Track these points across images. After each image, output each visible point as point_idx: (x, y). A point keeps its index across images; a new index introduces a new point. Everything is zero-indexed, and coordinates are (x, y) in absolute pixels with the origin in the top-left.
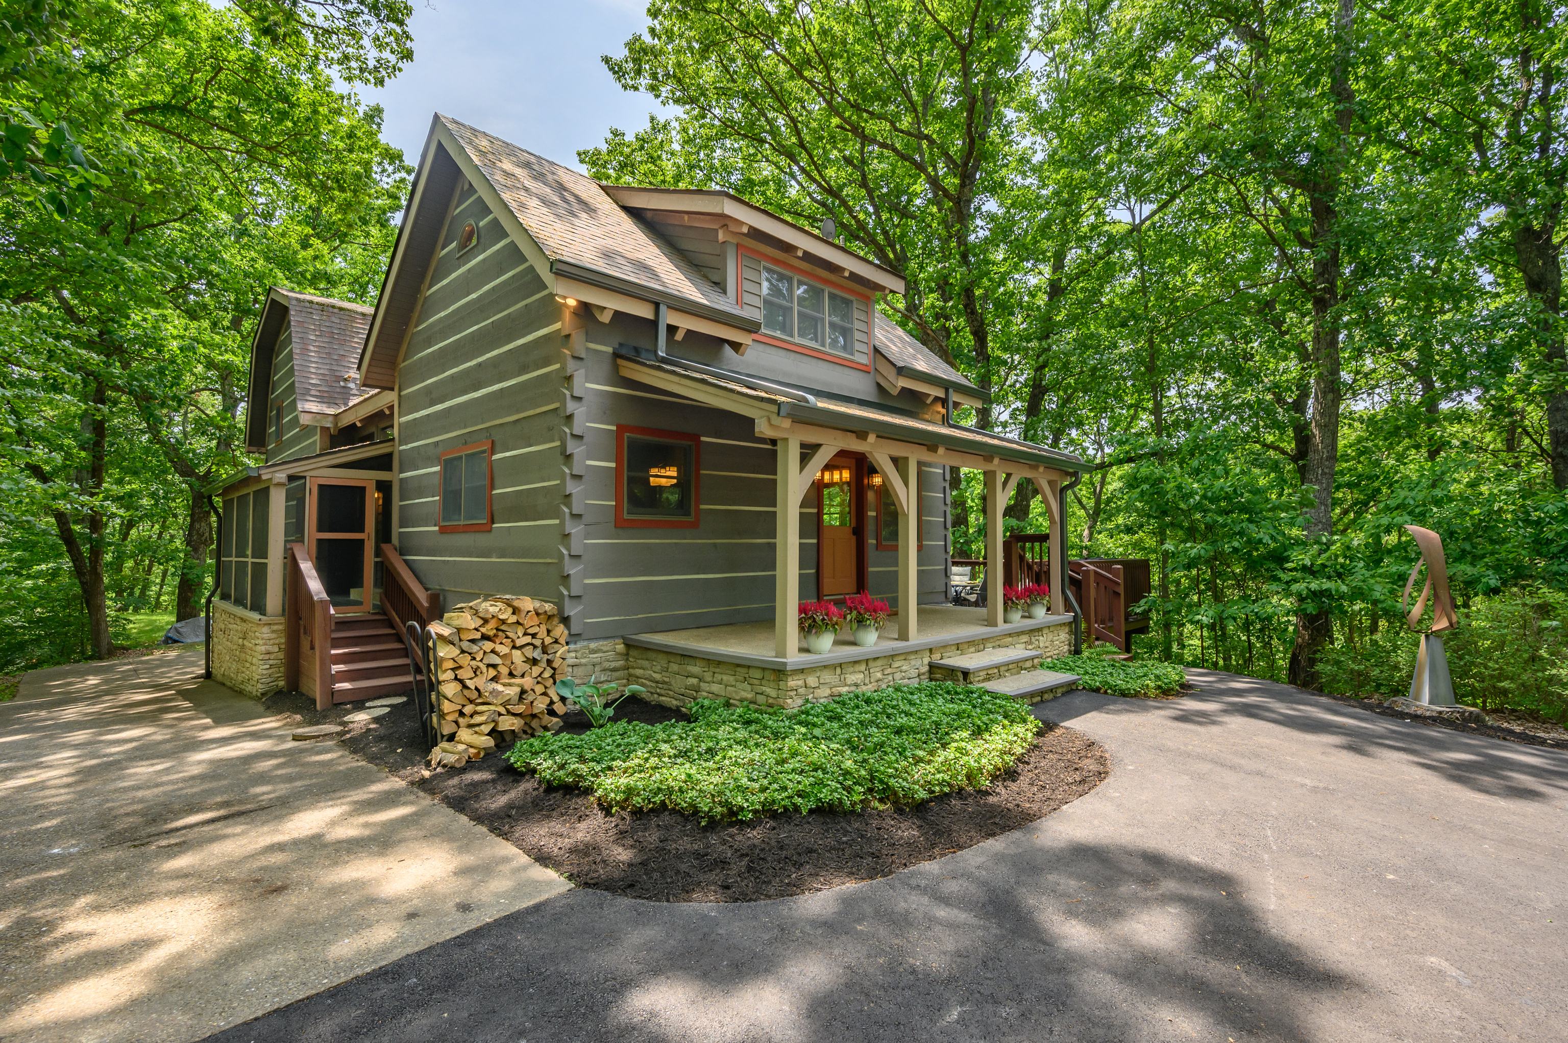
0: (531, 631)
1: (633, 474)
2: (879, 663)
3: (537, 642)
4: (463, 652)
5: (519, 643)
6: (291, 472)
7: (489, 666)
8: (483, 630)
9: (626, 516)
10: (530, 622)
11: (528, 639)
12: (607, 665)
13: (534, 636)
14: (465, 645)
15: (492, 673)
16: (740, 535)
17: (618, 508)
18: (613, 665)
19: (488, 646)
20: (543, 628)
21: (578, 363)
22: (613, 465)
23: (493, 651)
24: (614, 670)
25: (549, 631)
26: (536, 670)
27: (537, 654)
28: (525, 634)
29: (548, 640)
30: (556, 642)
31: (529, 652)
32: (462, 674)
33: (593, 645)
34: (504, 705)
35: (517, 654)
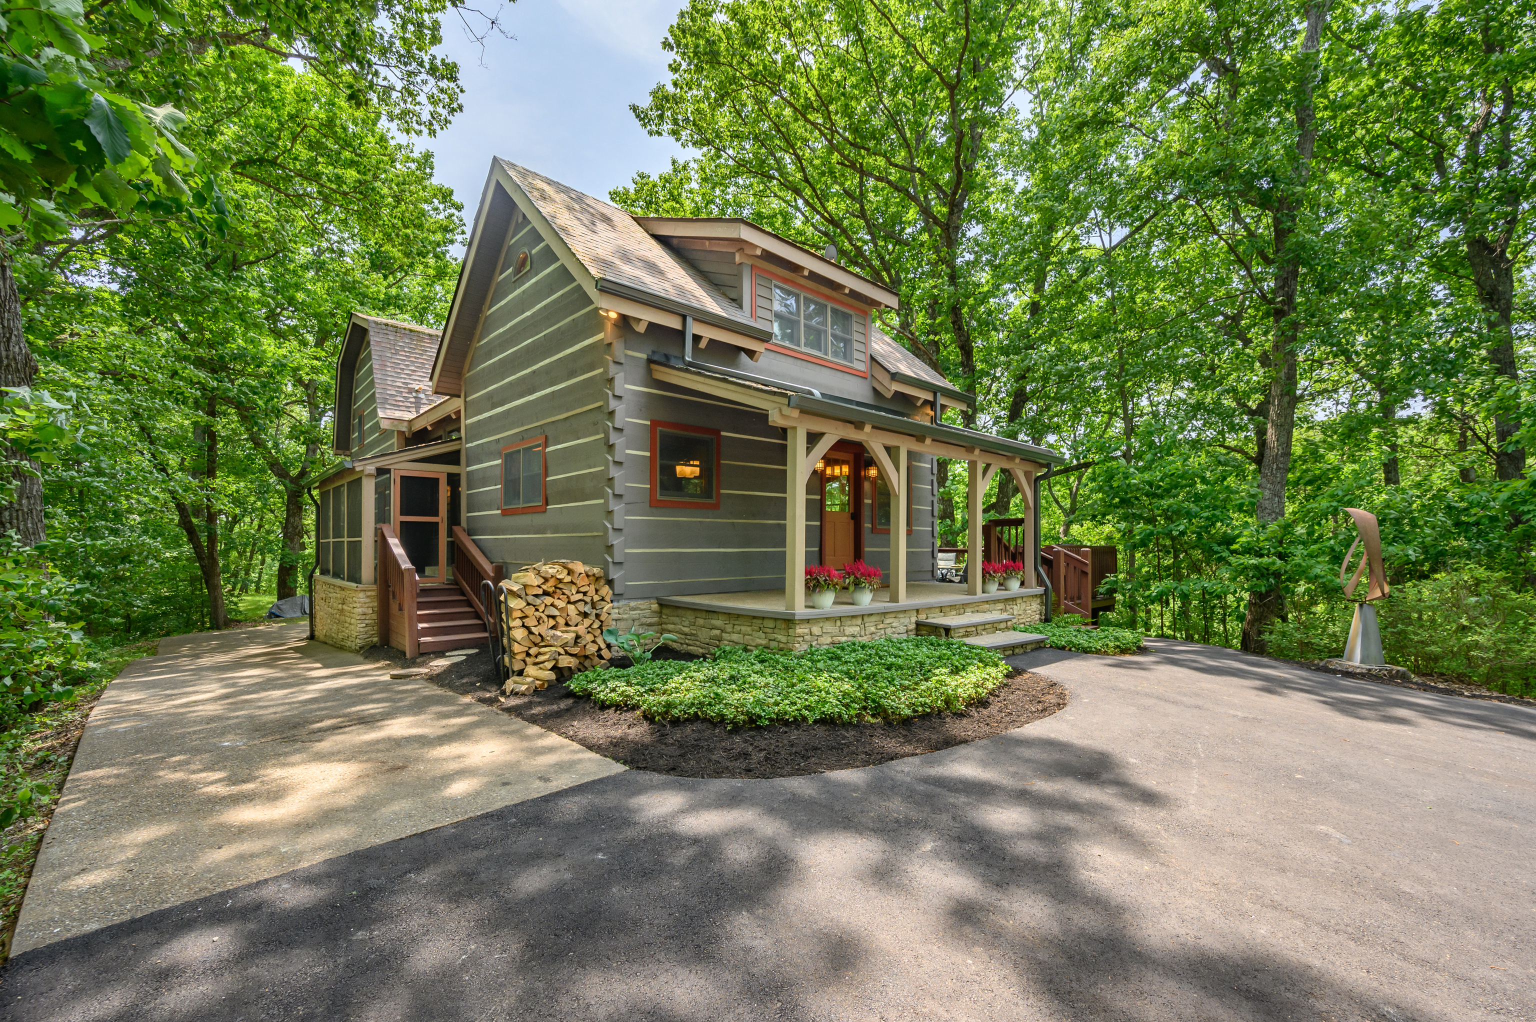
0: (583, 589)
1: (665, 462)
2: (873, 619)
3: (588, 599)
4: (528, 604)
5: (573, 599)
6: (379, 465)
7: (549, 616)
8: (544, 587)
9: (659, 497)
10: (582, 582)
11: (580, 596)
12: (644, 620)
13: (585, 594)
14: (530, 599)
15: (552, 622)
16: (754, 516)
17: (652, 490)
18: (649, 621)
19: (548, 600)
20: (592, 587)
21: (619, 367)
22: (648, 454)
23: (552, 605)
24: (650, 625)
25: (597, 591)
26: (587, 622)
27: (587, 609)
28: (578, 592)
29: (596, 598)
30: (603, 599)
31: (581, 607)
32: (528, 622)
33: (633, 604)
34: (563, 646)
35: (571, 607)
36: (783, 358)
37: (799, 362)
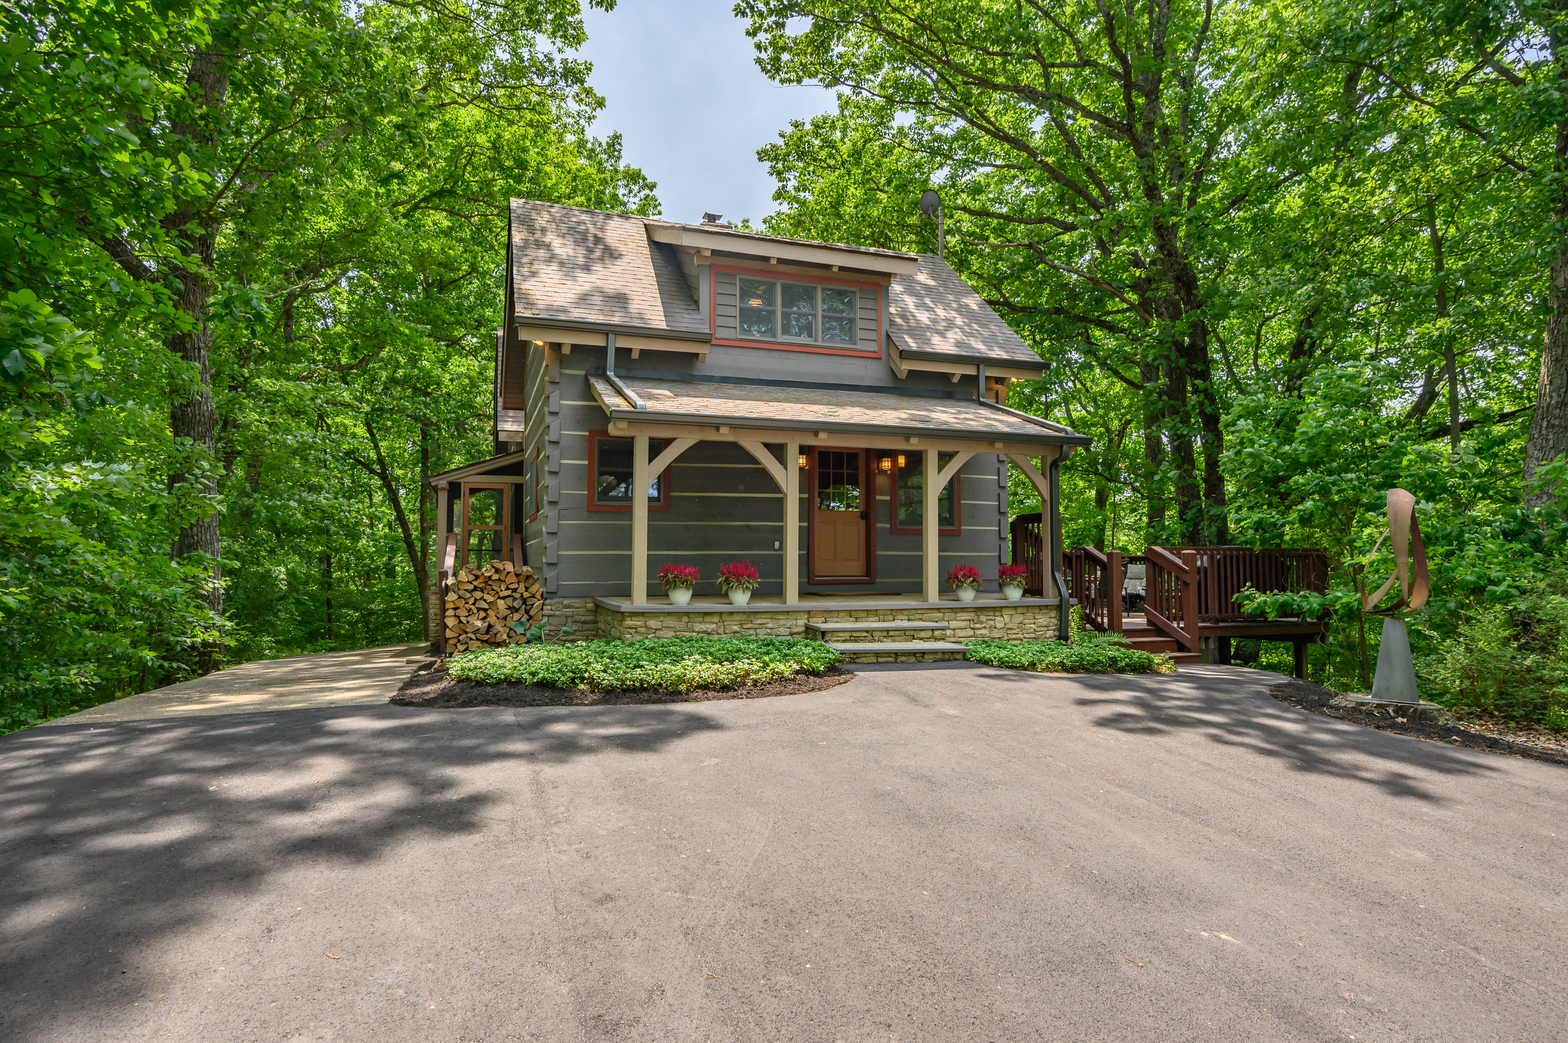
0: (511, 586)
1: (603, 469)
3: (517, 595)
4: (460, 597)
5: (502, 594)
7: (479, 609)
8: (475, 583)
9: (597, 503)
10: (512, 579)
11: (509, 592)
12: (577, 618)
13: (515, 590)
14: (461, 593)
15: (482, 614)
16: (714, 518)
17: (590, 496)
18: (583, 618)
19: (478, 594)
20: (522, 585)
21: (555, 386)
22: (586, 462)
23: (482, 598)
24: (584, 622)
25: (527, 589)
26: (516, 616)
27: (516, 604)
28: (507, 589)
29: (526, 595)
30: (533, 596)
31: (509, 601)
32: (458, 612)
33: (566, 602)
35: (501, 603)
36: (753, 353)
37: (776, 354)
